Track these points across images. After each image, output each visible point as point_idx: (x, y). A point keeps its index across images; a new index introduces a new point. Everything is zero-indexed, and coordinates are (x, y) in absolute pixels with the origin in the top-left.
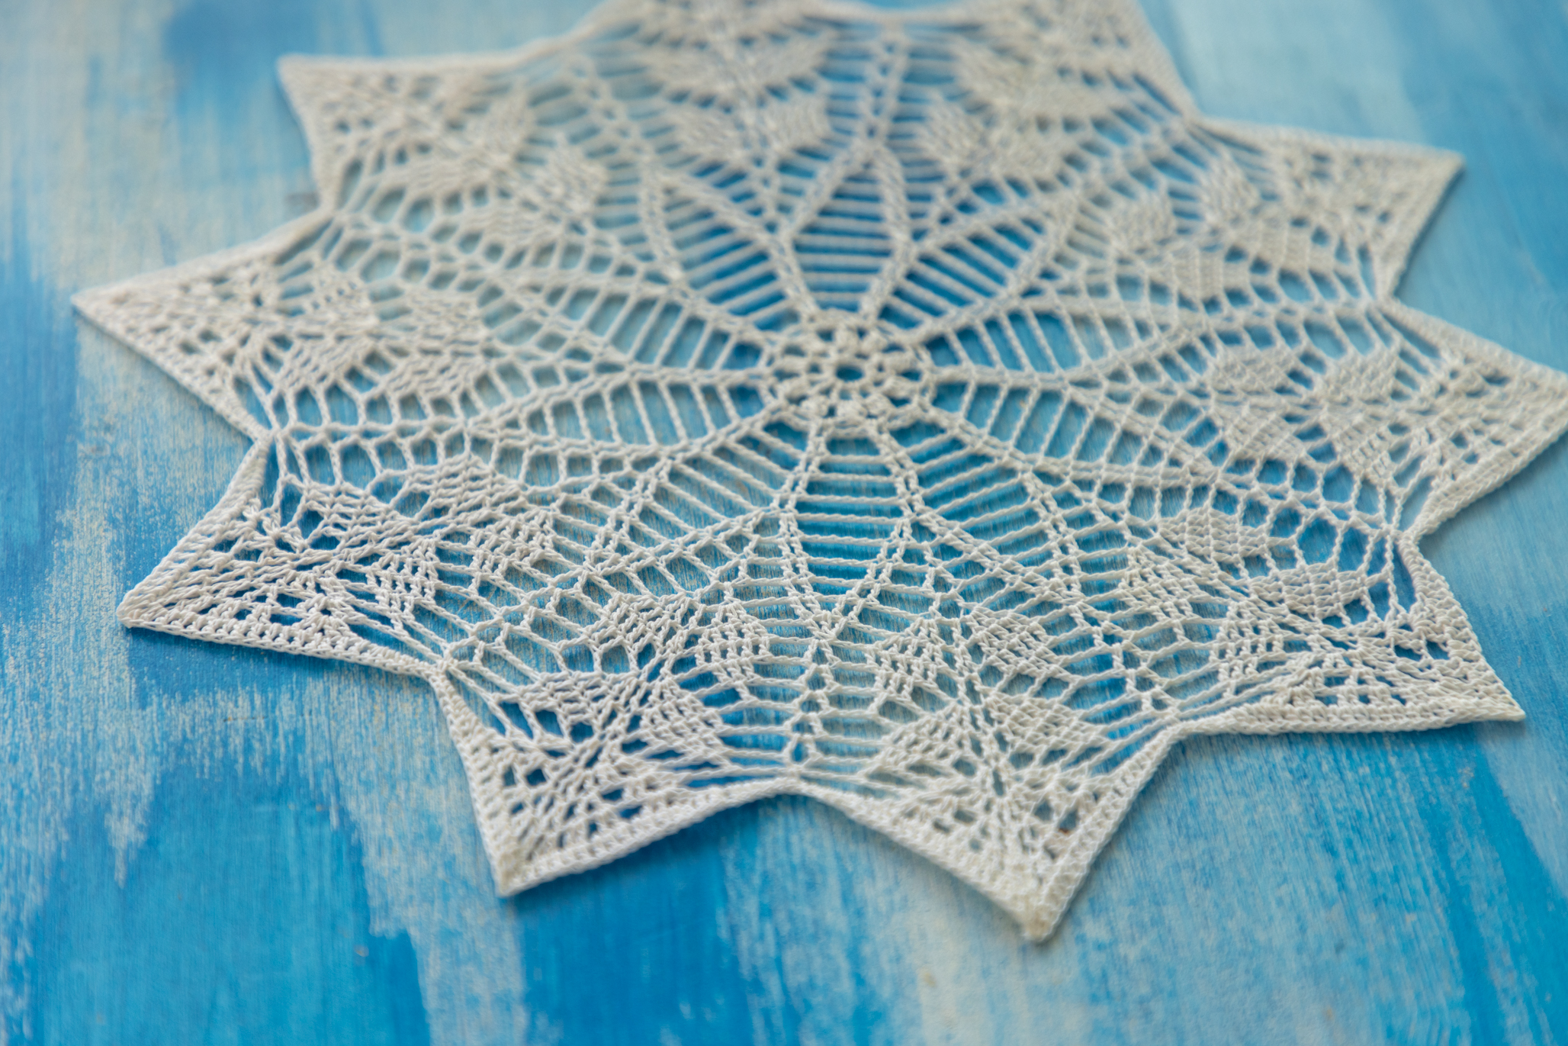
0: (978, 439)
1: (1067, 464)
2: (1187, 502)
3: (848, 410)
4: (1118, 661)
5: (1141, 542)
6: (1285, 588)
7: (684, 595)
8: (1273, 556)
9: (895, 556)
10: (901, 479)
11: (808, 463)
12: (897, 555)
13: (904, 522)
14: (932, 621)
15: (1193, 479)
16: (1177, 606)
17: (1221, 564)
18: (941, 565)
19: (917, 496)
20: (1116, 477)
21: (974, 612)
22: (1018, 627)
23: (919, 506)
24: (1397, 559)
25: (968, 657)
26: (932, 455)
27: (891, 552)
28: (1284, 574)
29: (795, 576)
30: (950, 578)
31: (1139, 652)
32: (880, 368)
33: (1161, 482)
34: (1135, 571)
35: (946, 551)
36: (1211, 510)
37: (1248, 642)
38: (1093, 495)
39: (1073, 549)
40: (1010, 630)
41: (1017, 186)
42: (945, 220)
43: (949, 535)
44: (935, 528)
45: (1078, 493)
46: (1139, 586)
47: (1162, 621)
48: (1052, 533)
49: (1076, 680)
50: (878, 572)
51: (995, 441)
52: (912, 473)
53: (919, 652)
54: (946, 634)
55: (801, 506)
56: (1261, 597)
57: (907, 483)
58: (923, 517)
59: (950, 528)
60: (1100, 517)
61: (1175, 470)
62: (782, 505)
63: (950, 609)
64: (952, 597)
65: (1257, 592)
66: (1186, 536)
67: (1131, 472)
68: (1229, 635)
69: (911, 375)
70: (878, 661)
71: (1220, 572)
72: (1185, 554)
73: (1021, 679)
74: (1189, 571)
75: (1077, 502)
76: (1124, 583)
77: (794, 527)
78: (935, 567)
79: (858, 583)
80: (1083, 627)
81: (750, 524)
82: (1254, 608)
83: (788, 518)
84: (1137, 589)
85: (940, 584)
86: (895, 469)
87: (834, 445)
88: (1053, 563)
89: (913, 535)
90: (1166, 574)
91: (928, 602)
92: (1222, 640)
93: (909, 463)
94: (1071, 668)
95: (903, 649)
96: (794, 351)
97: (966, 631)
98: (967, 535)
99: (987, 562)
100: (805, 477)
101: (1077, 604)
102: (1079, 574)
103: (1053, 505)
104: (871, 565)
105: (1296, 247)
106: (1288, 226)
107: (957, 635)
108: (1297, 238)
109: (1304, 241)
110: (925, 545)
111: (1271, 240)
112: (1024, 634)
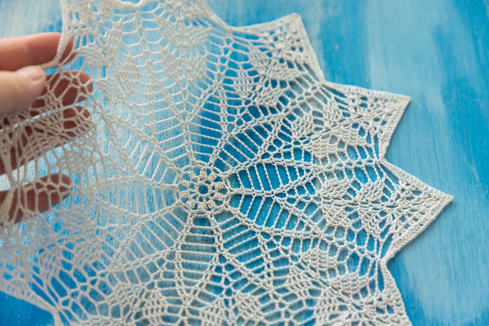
0: (244, 219)
1: (272, 230)
2: (311, 246)
3: (202, 206)
4: (283, 315)
5: (295, 263)
6: (341, 283)
7: (142, 285)
8: (339, 269)
10: (216, 236)
11: (187, 229)
12: (213, 269)
13: (216, 255)
14: (222, 298)
15: (314, 236)
16: (304, 291)
17: (320, 272)
18: (228, 273)
19: (222, 244)
20: (288, 235)
21: (236, 294)
22: (251, 300)
23: (222, 248)
24: (379, 271)
25: (233, 314)
26: (227, 225)
27: (211, 268)
28: (342, 277)
29: (179, 278)
30: (230, 279)
31: (290, 311)
32: (213, 188)
33: (303, 237)
34: (291, 276)
35: (230, 267)
36: (319, 249)
37: (327, 307)
38: (280, 243)
39: (272, 266)
40: (248, 302)
43: (231, 261)
44: (227, 258)
45: (275, 242)
46: (293, 283)
47: (299, 298)
48: (265, 259)
49: (269, 323)
50: (207, 276)
51: (249, 220)
52: (220, 234)
53: (217, 312)
54: (226, 303)
55: (183, 247)
56: (333, 287)
57: (219, 237)
58: (223, 253)
59: (232, 257)
60: (282, 252)
61: (308, 232)
62: (177, 246)
63: (229, 292)
64: (230, 288)
65: (332, 285)
66: (310, 261)
67: (293, 233)
68: (321, 304)
69: (223, 191)
70: (203, 315)
71: (320, 277)
72: (309, 268)
73: (250, 322)
74: (309, 276)
75: (275, 246)
76: (287, 281)
77: (180, 257)
78: (226, 274)
79: (199, 281)
80: (272, 300)
81: (165, 255)
82: (330, 292)
83: (179, 252)
84: (292, 284)
85: (227, 282)
86: (215, 232)
88: (264, 273)
89: (220, 260)
90: (302, 277)
91: (221, 289)
92: (318, 306)
93: (220, 229)
94: (267, 318)
95: (212, 310)
97: (234, 301)
98: (237, 261)
99: (243, 272)
100: (186, 234)
101: (271, 289)
102: (273, 277)
103: (266, 247)
104: (204, 273)
105: (353, 137)
106: (351, 128)
107: (230, 303)
108: (354, 133)
109: (356, 135)
110: (223, 265)
111: (345, 134)
112: (253, 304)
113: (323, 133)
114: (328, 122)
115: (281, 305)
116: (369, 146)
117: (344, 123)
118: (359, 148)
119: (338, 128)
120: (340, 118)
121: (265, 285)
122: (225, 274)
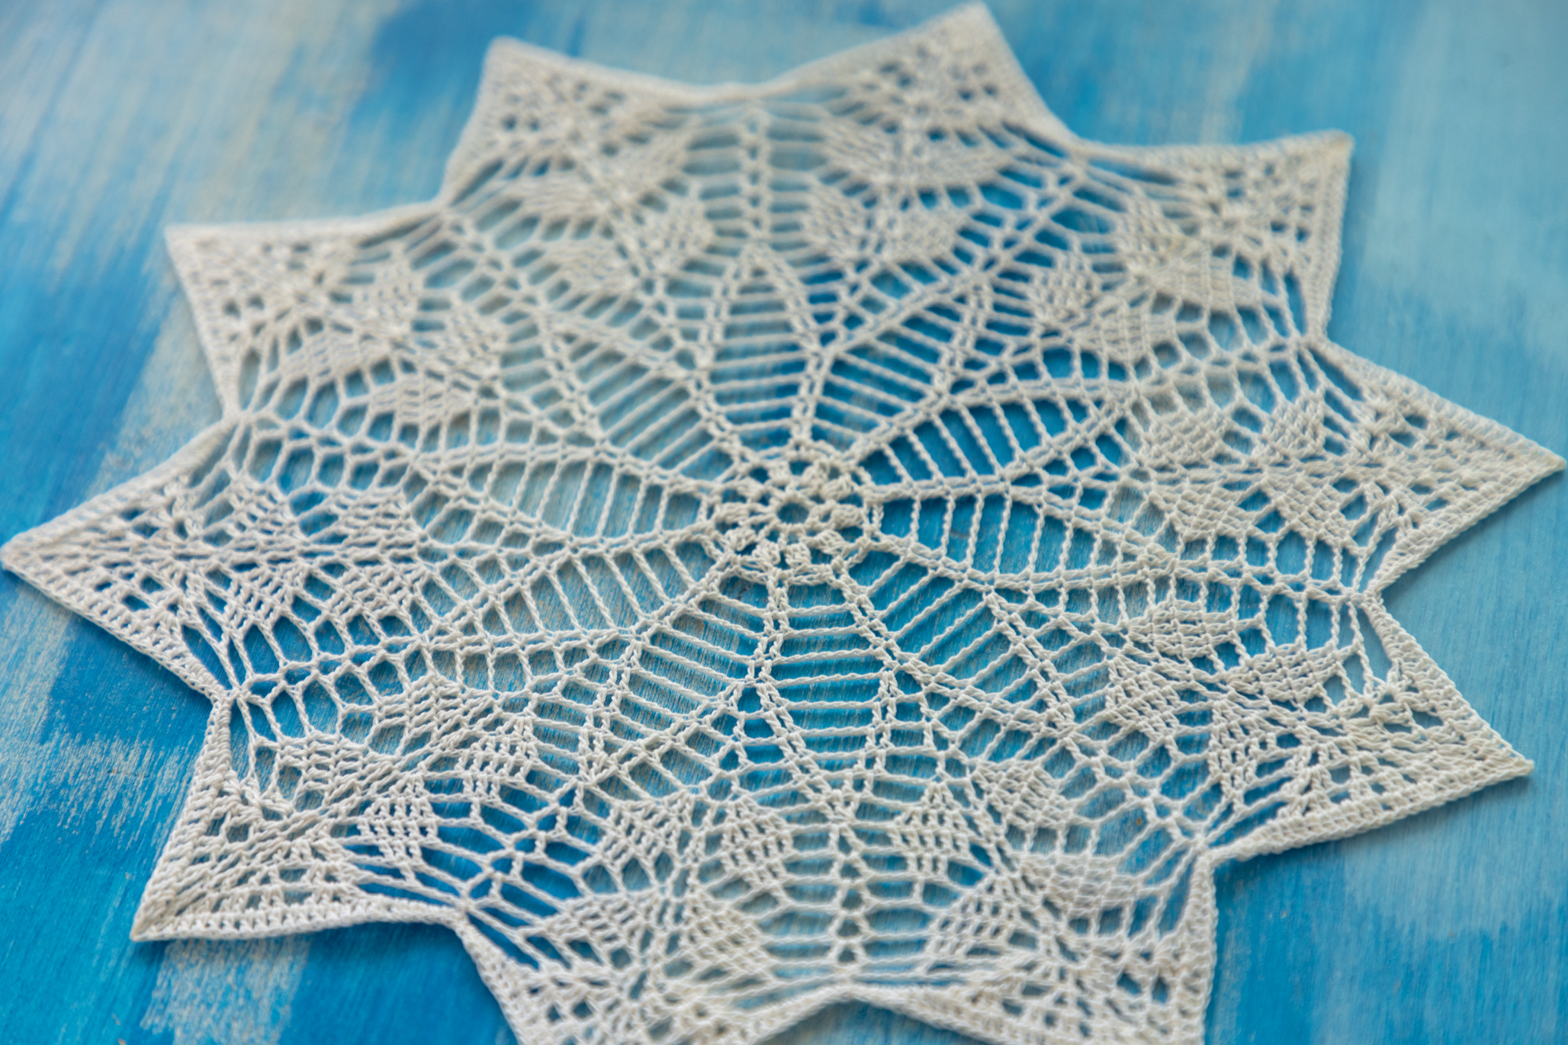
4: (839, 897)
7: (491, 695)
9: (707, 717)
11: (693, 595)
13: (737, 685)
14: (693, 796)
17: (1009, 828)
18: (747, 740)
19: (770, 662)
21: (739, 801)
22: (771, 830)
23: (765, 673)
24: (1187, 874)
25: (702, 845)
27: (707, 711)
29: (602, 708)
30: (743, 757)
33: (1012, 723)
34: (922, 809)
40: (762, 830)
41: (1090, 360)
42: (998, 378)
46: (915, 828)
49: (787, 902)
50: (682, 728)
54: (698, 813)
60: (929, 739)
61: (1034, 714)
62: (641, 630)
63: (720, 788)
64: (730, 779)
66: (996, 788)
67: (990, 703)
69: (850, 533)
71: (1002, 839)
72: (982, 808)
73: (738, 883)
77: (634, 659)
78: (738, 741)
79: (655, 734)
80: (831, 851)
81: (597, 641)
83: (639, 645)
85: (730, 761)
87: (732, 584)
91: (703, 773)
94: (791, 890)
95: (648, 817)
96: (760, 474)
97: (720, 817)
98: (789, 718)
99: (787, 751)
100: (682, 608)
101: (843, 822)
104: (679, 718)
105: (1319, 512)
106: (1327, 486)
107: (707, 819)
108: (1328, 502)
109: (1332, 507)
110: (742, 716)
111: (1300, 495)
112: (772, 839)
113: (1237, 471)
114: (1267, 448)
115: (849, 871)
116: (1355, 549)
117: (1316, 465)
118: (1322, 547)
119: (1287, 474)
120: (1308, 449)
121: (833, 807)
122: (736, 739)
